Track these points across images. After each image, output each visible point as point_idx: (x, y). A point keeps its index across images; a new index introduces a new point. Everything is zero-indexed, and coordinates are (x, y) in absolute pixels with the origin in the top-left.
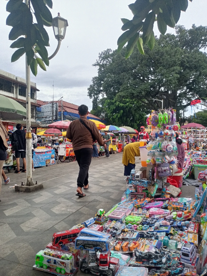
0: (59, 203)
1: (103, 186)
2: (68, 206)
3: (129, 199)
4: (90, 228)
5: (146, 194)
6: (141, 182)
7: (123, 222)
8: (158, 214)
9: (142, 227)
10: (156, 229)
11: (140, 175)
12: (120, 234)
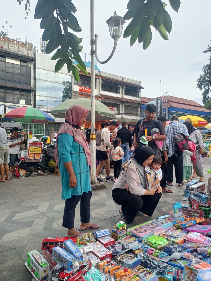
0: (105, 206)
2: (109, 211)
3: (179, 215)
4: (100, 240)
5: (204, 212)
6: (198, 196)
7: (141, 241)
8: (196, 242)
9: (158, 253)
10: (173, 261)
11: (197, 188)
12: (122, 254)
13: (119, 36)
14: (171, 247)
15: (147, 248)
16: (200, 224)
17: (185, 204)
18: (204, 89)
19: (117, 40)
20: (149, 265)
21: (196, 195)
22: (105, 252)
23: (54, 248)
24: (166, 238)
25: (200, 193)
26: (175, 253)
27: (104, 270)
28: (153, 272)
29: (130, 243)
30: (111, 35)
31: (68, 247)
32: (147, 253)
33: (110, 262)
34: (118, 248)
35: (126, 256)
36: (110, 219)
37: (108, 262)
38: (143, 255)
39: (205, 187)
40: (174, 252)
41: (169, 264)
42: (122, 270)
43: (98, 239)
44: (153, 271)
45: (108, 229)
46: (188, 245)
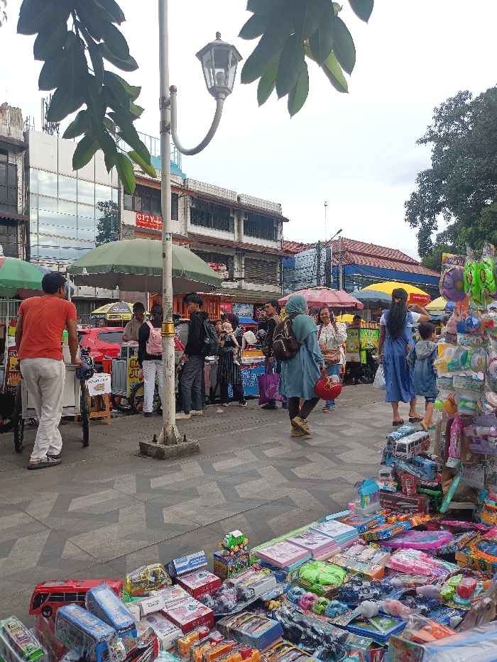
0: (198, 496)
1: (340, 462)
2: (206, 506)
3: (371, 509)
4: (184, 581)
5: (429, 501)
6: (414, 464)
7: (285, 578)
8: (412, 572)
9: (324, 603)
10: (361, 621)
11: (412, 444)
12: (236, 614)
13: (227, 91)
14: (356, 588)
15: (299, 593)
16: (420, 528)
17: (387, 482)
18: (420, 224)
19: (221, 100)
20: (303, 637)
21: (410, 462)
22: (194, 611)
23: (61, 610)
24: (342, 567)
25: (419, 455)
26: (365, 603)
27: (191, 656)
28: (312, 653)
29: (256, 584)
30: (210, 87)
31: (98, 604)
32: (299, 605)
33: (207, 634)
34: (228, 598)
35: (248, 618)
36: (209, 527)
37: (201, 636)
38: (288, 612)
39: (429, 443)
40: (362, 599)
41: (351, 630)
42: (237, 653)
43: (179, 578)
44: (314, 651)
45: (202, 553)
46: (394, 581)
